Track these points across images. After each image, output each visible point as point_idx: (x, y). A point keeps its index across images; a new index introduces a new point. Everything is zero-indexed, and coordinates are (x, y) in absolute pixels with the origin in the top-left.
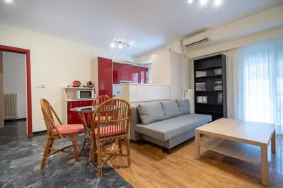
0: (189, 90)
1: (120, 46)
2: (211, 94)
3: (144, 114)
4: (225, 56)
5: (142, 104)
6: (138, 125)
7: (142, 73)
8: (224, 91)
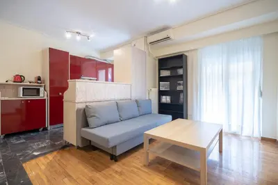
0: (153, 89)
1: (78, 38)
2: (174, 93)
3: (92, 117)
4: (186, 56)
5: (91, 104)
6: (84, 129)
7: (110, 70)
8: (185, 91)
